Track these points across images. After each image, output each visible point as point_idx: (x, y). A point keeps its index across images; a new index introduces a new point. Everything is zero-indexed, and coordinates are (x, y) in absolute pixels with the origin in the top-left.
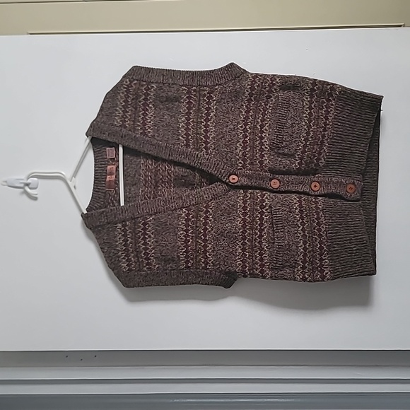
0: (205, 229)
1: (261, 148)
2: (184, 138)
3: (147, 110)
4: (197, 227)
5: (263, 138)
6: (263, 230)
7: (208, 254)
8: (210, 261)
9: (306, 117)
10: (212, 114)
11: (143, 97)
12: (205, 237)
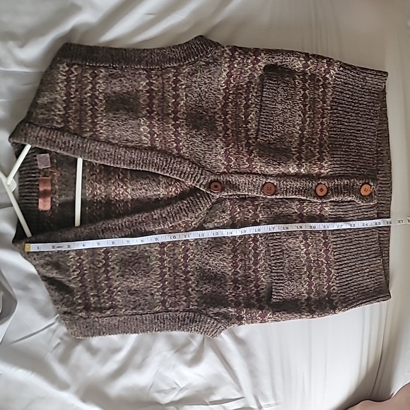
0: (186, 257)
1: (248, 142)
2: (147, 137)
3: (96, 104)
4: (174, 254)
5: (249, 130)
6: (258, 255)
7: (190, 290)
8: (193, 298)
9: (300, 100)
10: (182, 103)
11: (91, 86)
12: (186, 267)
